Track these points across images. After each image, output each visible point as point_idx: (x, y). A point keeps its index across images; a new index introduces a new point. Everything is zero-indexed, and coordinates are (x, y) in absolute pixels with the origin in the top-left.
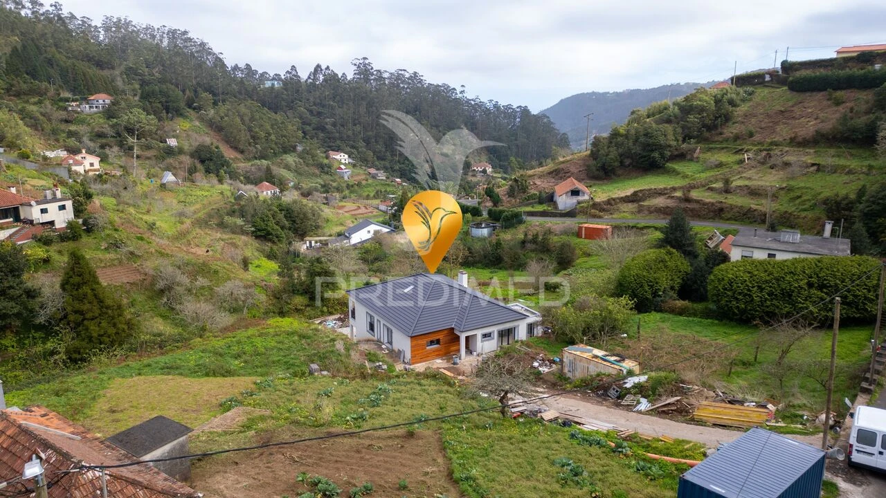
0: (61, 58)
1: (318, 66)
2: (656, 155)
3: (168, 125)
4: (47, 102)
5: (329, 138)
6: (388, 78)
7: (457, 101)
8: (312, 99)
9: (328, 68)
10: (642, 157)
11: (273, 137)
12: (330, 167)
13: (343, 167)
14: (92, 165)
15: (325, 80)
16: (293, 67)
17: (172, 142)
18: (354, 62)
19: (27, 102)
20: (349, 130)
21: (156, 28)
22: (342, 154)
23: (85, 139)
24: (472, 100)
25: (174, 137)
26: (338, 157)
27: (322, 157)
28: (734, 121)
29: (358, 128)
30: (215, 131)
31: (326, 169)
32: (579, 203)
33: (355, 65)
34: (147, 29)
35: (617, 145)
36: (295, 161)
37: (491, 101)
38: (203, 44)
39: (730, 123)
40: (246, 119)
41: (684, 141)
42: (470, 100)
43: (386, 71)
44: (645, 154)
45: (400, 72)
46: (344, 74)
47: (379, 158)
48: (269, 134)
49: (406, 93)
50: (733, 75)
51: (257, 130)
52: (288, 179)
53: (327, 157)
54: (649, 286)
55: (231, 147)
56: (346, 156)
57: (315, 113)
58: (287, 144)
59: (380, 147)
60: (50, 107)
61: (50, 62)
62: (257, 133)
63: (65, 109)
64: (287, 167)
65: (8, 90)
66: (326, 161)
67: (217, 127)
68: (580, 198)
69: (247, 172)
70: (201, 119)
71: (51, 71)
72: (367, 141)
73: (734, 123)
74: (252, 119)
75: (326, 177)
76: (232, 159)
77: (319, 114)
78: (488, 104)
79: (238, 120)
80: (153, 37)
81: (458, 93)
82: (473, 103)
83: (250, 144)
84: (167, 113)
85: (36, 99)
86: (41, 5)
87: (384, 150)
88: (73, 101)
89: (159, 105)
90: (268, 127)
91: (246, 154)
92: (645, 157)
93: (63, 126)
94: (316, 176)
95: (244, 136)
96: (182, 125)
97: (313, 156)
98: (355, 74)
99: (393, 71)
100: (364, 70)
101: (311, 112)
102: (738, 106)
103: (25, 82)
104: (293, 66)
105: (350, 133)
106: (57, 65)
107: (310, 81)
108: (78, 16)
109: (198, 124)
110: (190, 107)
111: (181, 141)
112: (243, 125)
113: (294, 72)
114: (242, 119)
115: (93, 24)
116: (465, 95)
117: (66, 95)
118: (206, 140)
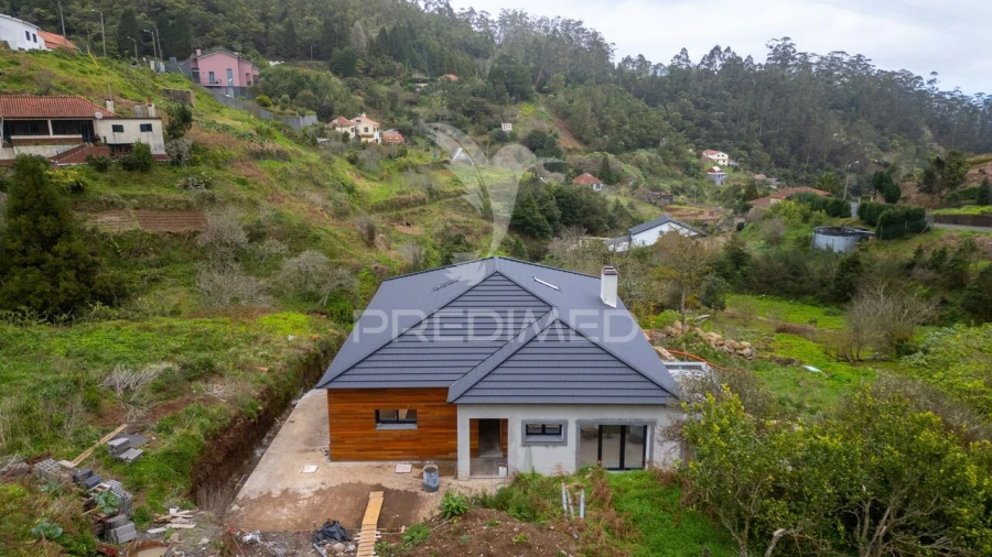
0: (434, 44)
1: (717, 48)
3: (508, 110)
4: (398, 83)
5: (714, 137)
6: (818, 64)
7: (922, 94)
8: (701, 89)
9: (728, 50)
11: (627, 127)
12: (698, 168)
13: (716, 168)
14: (366, 129)
15: (723, 66)
17: (507, 128)
18: (770, 44)
19: (381, 82)
20: (743, 126)
21: (550, 19)
22: (721, 154)
23: (422, 121)
24: (949, 93)
25: (510, 122)
26: (714, 157)
27: (691, 155)
29: (755, 125)
30: (559, 118)
31: (692, 169)
33: (771, 47)
34: (540, 21)
36: (650, 158)
37: (980, 94)
38: (595, 34)
40: (599, 104)
42: (945, 93)
43: (814, 54)
45: (836, 55)
46: (749, 57)
47: (778, 164)
49: (843, 83)
51: (609, 116)
52: (630, 176)
53: (699, 156)
55: (575, 137)
56: (726, 156)
57: (702, 105)
58: (646, 136)
59: (783, 150)
60: (400, 87)
61: (420, 47)
62: (608, 120)
63: (413, 90)
64: (639, 165)
65: (367, 71)
66: (695, 161)
67: (563, 114)
69: (580, 164)
70: (548, 104)
71: (418, 56)
72: (766, 143)
74: (607, 104)
75: (691, 179)
76: (569, 150)
77: (707, 106)
78: (975, 99)
79: (589, 106)
80: (547, 29)
81: (925, 82)
82: (948, 97)
83: (596, 132)
84: (511, 95)
85: (389, 81)
87: (787, 153)
88: (423, 82)
89: (504, 87)
90: (623, 113)
91: (589, 145)
93: (407, 109)
94: (676, 177)
95: (592, 125)
96: (525, 110)
97: (677, 154)
98: (769, 59)
99: (825, 54)
100: (783, 54)
101: (697, 104)
103: (383, 63)
104: (684, 49)
105: (743, 130)
106: (427, 50)
107: (703, 66)
108: (477, 10)
109: (543, 109)
110: (540, 90)
111: (516, 126)
112: (593, 110)
113: (684, 57)
114: (595, 105)
115: (490, 18)
116: (935, 85)
117: (416, 76)
118: (546, 126)
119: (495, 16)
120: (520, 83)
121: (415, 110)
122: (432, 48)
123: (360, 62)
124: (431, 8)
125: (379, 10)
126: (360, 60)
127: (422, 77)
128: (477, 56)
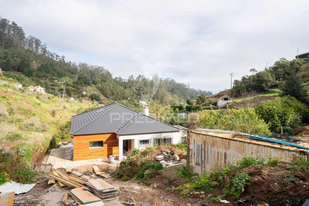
1: (140, 75)
2: (264, 85)
3: (84, 88)
4: (48, 80)
6: (164, 81)
7: (187, 89)
8: (137, 85)
10: (257, 86)
11: (119, 94)
12: (138, 105)
14: (40, 90)
15: (142, 80)
16: (132, 76)
17: (84, 93)
19: (42, 79)
21: (94, 66)
22: (144, 102)
25: (85, 91)
26: (142, 102)
28: (301, 71)
30: (100, 91)
31: (137, 106)
32: (228, 103)
34: (91, 66)
35: (245, 83)
36: (126, 102)
37: (198, 89)
38: (107, 71)
39: (299, 72)
40: (111, 88)
41: (276, 80)
43: (163, 79)
44: (258, 85)
45: (168, 79)
48: (118, 93)
49: (170, 86)
50: (297, 55)
51: (114, 91)
53: (138, 102)
54: (278, 117)
55: (105, 96)
58: (124, 97)
60: (48, 81)
61: (55, 70)
63: (53, 82)
65: (37, 76)
66: (137, 103)
67: (101, 90)
68: (228, 101)
70: (97, 88)
71: (54, 72)
73: (301, 72)
74: (113, 87)
75: (137, 108)
76: (103, 99)
77: (139, 90)
79: (108, 88)
80: (93, 68)
81: (187, 86)
82: (192, 90)
83: (111, 95)
84: (85, 84)
85: (45, 79)
86: (59, 56)
88: (56, 79)
89: (83, 81)
90: (118, 90)
91: (109, 99)
92: (258, 86)
93: (51, 87)
94: (133, 108)
95: (109, 93)
96: (89, 88)
97: (133, 101)
99: (165, 79)
101: (136, 89)
102: (302, 65)
103: (43, 74)
107: (137, 80)
108: (72, 62)
109: (95, 88)
110: (93, 83)
111: (87, 93)
112: (109, 89)
113: (132, 77)
114: (110, 88)
115: (76, 65)
116: (189, 87)
117: (54, 78)
118: (96, 93)
119: (77, 64)
120: (88, 81)
121: (53, 87)
122: (58, 70)
123: (34, 73)
124: (58, 60)
125: (40, 59)
126: (34, 72)
127: (56, 78)
128: (73, 74)
